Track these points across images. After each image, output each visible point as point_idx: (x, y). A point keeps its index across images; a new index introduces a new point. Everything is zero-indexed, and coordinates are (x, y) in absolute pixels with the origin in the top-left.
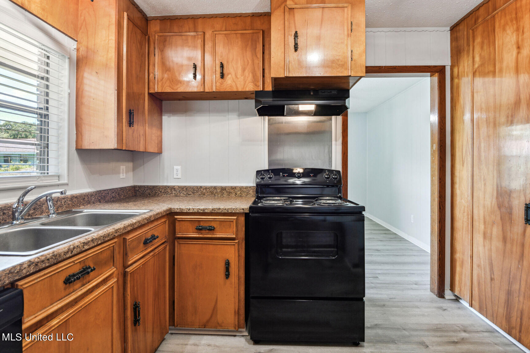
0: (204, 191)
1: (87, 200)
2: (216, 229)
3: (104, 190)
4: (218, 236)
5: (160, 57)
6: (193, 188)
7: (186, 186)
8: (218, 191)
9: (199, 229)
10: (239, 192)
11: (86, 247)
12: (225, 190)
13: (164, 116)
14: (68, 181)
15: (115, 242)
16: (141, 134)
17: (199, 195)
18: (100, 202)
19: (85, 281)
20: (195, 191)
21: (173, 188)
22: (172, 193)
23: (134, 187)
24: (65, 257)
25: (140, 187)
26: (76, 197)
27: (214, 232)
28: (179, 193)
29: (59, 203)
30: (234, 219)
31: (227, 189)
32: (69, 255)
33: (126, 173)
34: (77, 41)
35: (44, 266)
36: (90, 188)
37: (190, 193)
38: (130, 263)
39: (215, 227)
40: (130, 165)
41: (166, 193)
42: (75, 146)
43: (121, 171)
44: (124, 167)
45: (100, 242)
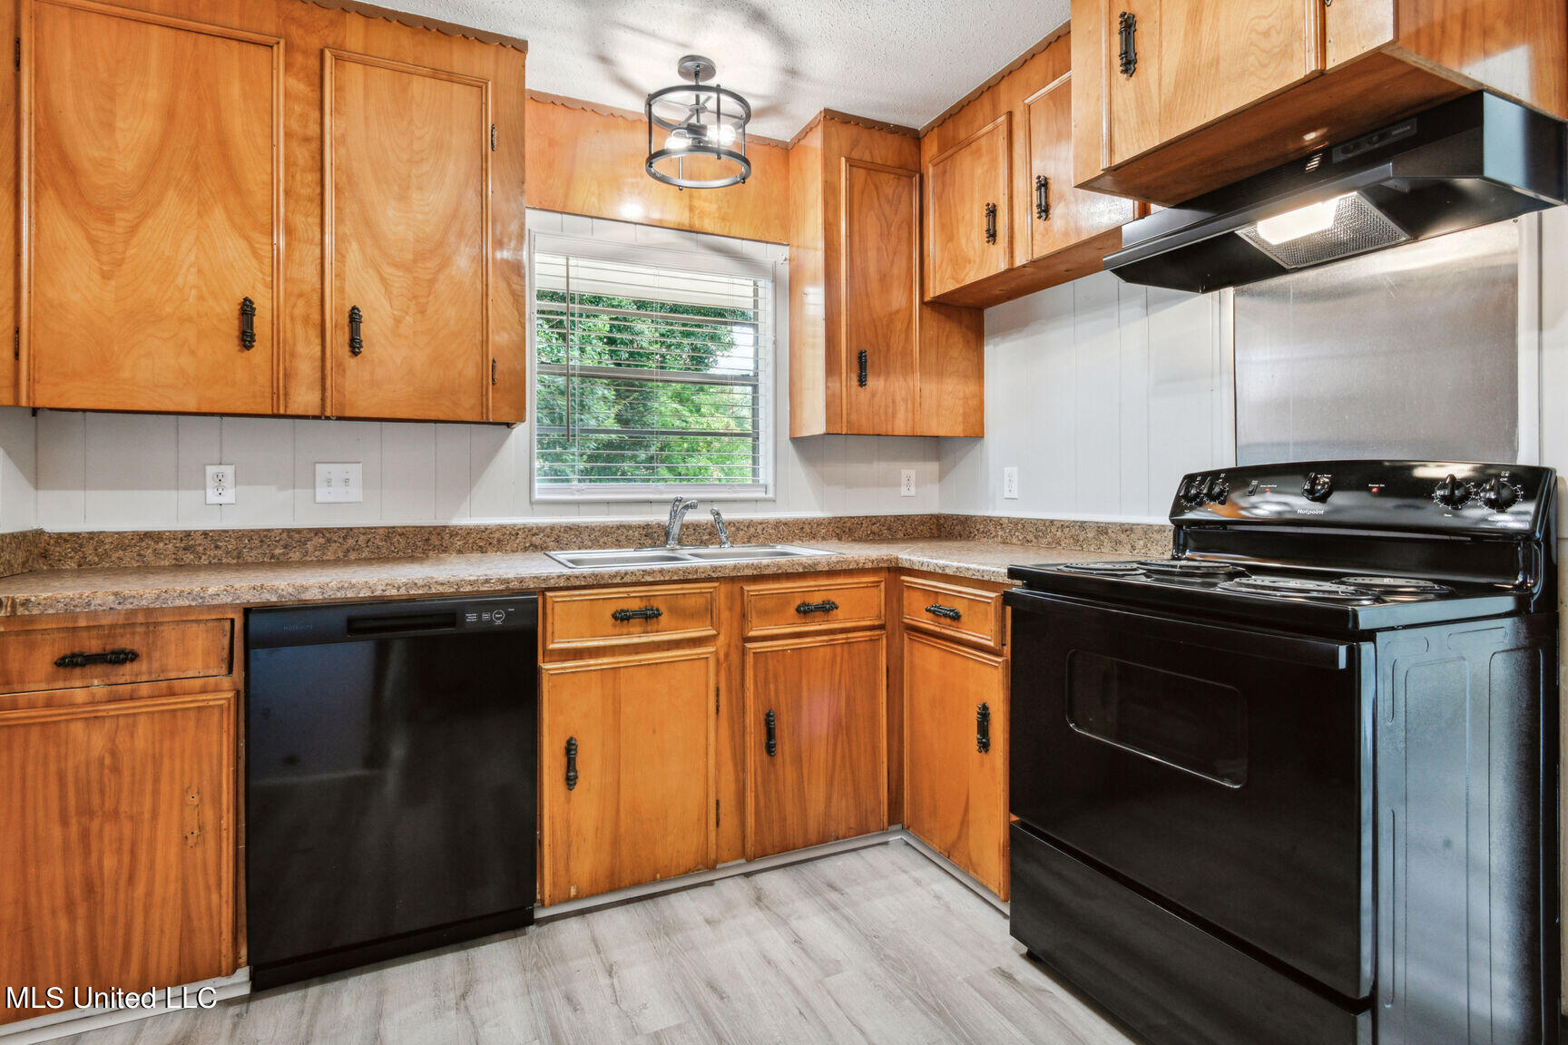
0: (1059, 534)
1: (809, 531)
2: (964, 619)
3: (851, 517)
4: (964, 636)
5: (937, 214)
6: (1035, 524)
7: (1022, 519)
8: (1090, 535)
9: (935, 612)
10: (1141, 543)
11: (649, 579)
12: (1107, 533)
13: (987, 345)
14: (776, 495)
15: (715, 587)
16: (898, 399)
17: (1049, 543)
18: (840, 539)
19: (649, 629)
20: (1040, 533)
21: (998, 522)
22: (997, 536)
23: (937, 518)
24: (610, 581)
25: (947, 517)
26: (785, 524)
27: (960, 626)
28: (1009, 537)
29: (752, 530)
30: (991, 598)
31: (1110, 531)
32: (617, 580)
33: (917, 486)
34: (788, 245)
35: (578, 583)
36: (823, 510)
37: (1030, 537)
38: (752, 634)
39: (961, 612)
40: (933, 467)
41: (986, 534)
42: (788, 433)
43: (904, 480)
44: (912, 473)
45: (675, 578)
